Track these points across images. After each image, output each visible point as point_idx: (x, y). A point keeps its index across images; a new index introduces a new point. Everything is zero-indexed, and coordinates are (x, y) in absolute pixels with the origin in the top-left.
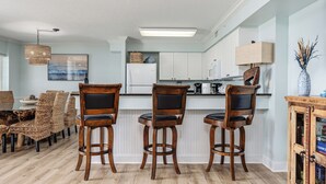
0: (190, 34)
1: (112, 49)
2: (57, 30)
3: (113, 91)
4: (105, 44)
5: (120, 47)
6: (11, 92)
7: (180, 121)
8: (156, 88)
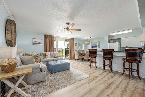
0: (131, 31)
1: (105, 40)
2: (91, 37)
3: (95, 50)
4: (103, 38)
5: (107, 38)
6: (84, 50)
7: (112, 58)
8: (103, 49)
